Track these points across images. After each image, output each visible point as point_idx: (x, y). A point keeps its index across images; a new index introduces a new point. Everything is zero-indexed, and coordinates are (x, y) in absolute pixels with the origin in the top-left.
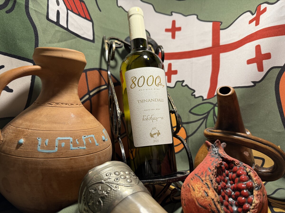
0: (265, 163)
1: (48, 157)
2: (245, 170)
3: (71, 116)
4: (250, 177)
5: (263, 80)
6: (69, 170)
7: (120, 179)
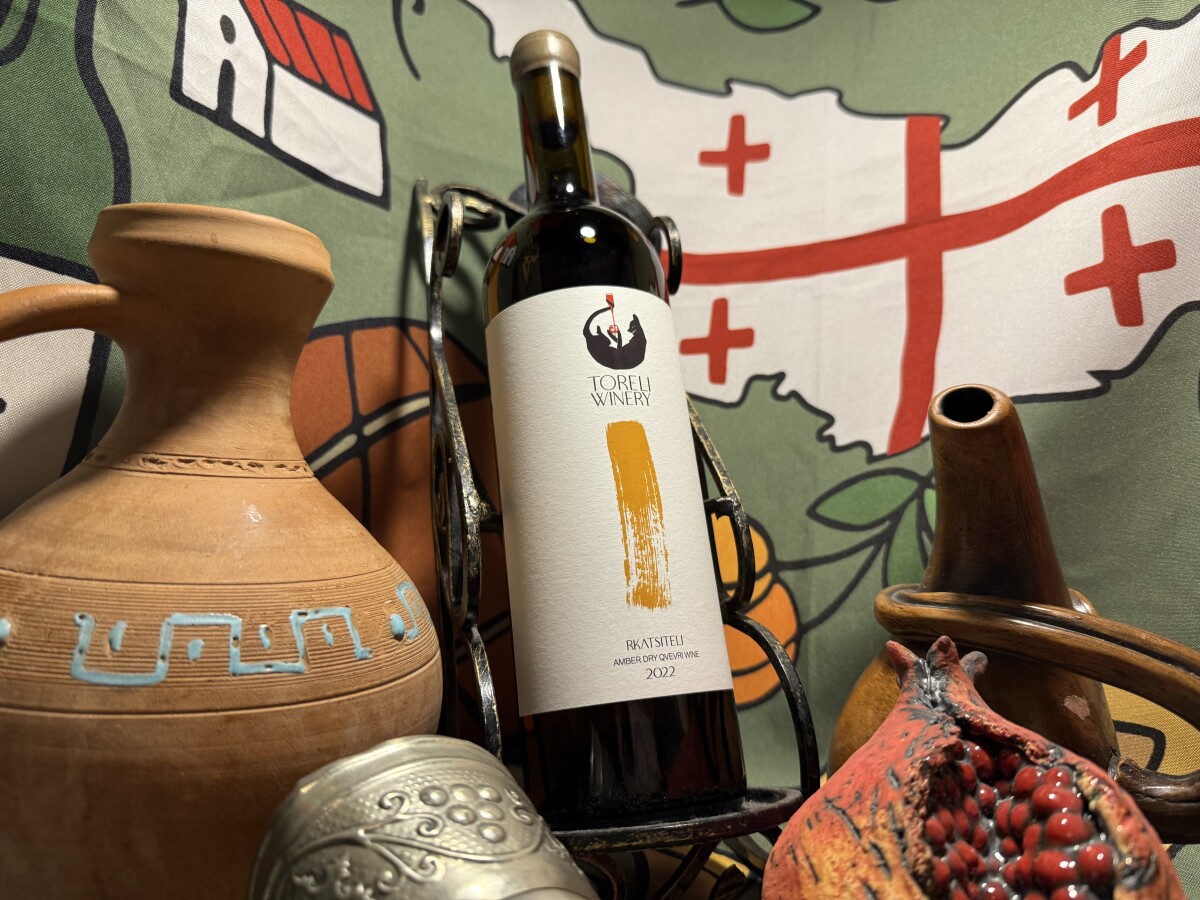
0: (1167, 751)
1: (120, 709)
2: (1076, 785)
3: (245, 517)
4: (1098, 824)
5: (1146, 365)
6: (216, 774)
7: (445, 826)
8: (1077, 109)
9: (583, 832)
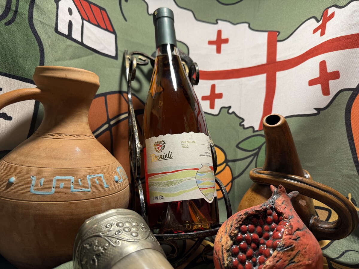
0: (332, 215)
1: (43, 201)
3: (75, 150)
5: (330, 107)
6: (68, 217)
7: (122, 232)
8: (315, 31)
9: (167, 235)
